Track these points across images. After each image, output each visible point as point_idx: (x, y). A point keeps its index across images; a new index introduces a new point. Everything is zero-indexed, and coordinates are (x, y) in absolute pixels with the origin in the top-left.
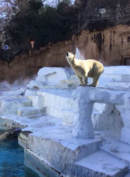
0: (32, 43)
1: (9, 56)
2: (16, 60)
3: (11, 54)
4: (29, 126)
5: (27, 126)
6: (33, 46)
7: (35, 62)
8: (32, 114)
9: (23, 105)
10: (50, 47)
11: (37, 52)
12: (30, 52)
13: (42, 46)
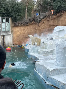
0: (52, 11)
1: (39, 19)
2: (42, 22)
3: (40, 18)
4: (41, 59)
5: (40, 59)
6: (52, 13)
7: (54, 23)
8: (45, 53)
9: (41, 48)
10: (62, 13)
11: (55, 17)
12: (51, 17)
13: (58, 13)
